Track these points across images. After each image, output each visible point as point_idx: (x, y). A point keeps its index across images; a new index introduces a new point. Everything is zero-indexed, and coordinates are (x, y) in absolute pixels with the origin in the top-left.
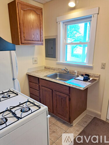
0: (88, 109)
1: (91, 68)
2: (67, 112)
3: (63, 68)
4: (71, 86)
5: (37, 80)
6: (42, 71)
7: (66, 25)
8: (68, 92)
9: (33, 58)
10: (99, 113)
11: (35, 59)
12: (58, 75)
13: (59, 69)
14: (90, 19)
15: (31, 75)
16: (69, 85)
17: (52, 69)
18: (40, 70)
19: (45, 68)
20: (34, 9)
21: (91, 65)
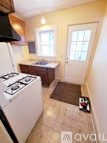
0: (55, 78)
1: (56, 58)
2: (47, 81)
3: (41, 59)
4: (48, 67)
5: (27, 67)
6: (28, 61)
7: (40, 34)
8: (46, 70)
9: (21, 54)
10: (61, 79)
11: (23, 54)
12: (39, 63)
13: (38, 60)
14: (53, 32)
15: (22, 64)
16: (47, 67)
17: (34, 60)
18: (27, 61)
19: (30, 60)
20: (19, 21)
21: (56, 56)
